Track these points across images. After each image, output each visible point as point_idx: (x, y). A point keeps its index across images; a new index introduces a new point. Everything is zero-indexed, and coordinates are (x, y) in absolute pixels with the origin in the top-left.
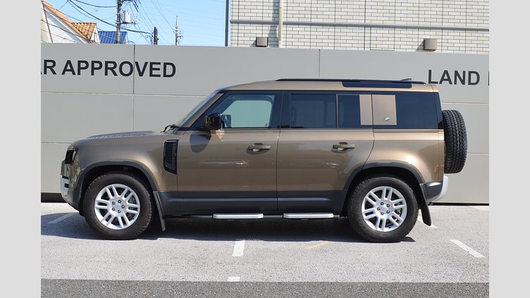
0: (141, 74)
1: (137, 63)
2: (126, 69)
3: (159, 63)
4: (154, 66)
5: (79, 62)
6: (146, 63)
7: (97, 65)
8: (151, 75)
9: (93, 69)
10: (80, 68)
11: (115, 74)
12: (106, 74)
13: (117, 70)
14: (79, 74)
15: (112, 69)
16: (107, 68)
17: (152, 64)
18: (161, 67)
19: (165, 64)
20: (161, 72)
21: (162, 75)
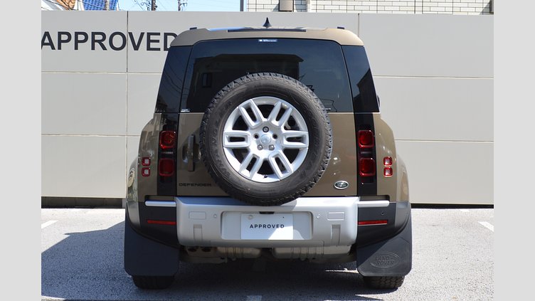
0: (136, 48)
1: (131, 34)
2: (118, 41)
3: (159, 34)
4: (152, 38)
5: (60, 34)
6: (142, 34)
7: (81, 37)
8: (149, 48)
9: (77, 42)
10: (60, 41)
11: (104, 48)
12: (93, 48)
13: (106, 43)
14: (60, 48)
15: (100, 42)
16: (94, 41)
17: (149, 34)
18: (161, 38)
19: (166, 35)
20: (161, 45)
21: (162, 48)
